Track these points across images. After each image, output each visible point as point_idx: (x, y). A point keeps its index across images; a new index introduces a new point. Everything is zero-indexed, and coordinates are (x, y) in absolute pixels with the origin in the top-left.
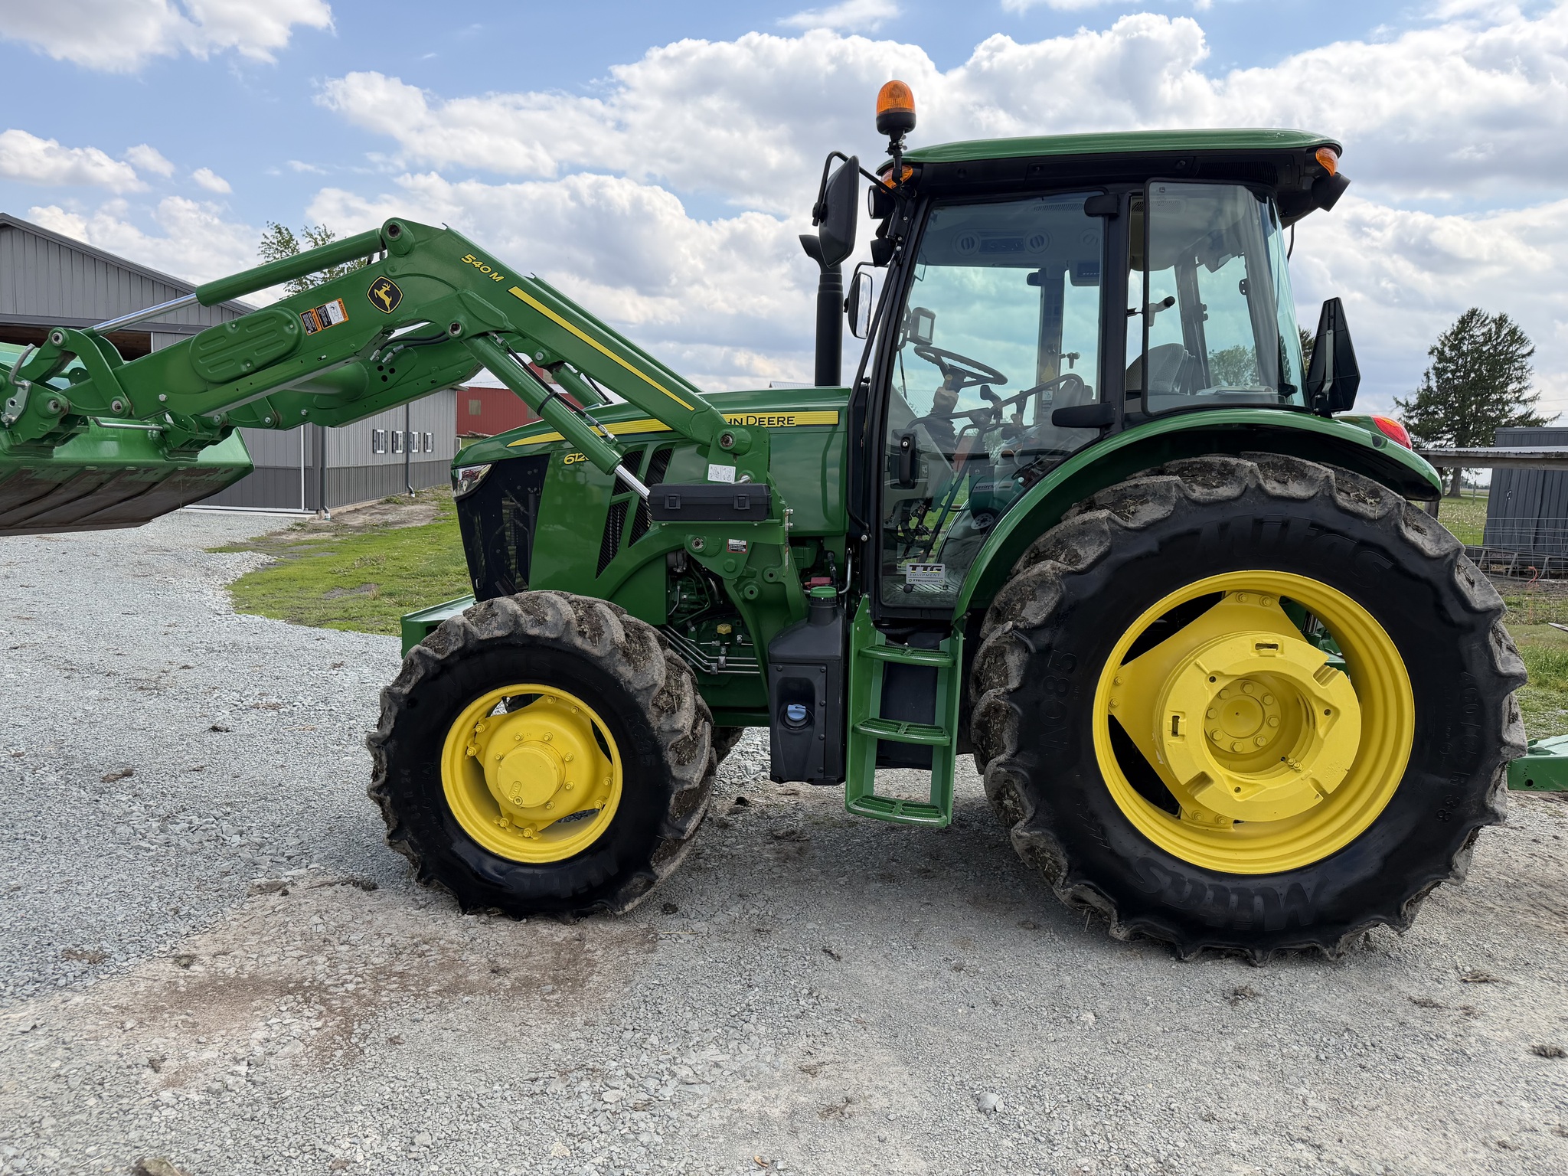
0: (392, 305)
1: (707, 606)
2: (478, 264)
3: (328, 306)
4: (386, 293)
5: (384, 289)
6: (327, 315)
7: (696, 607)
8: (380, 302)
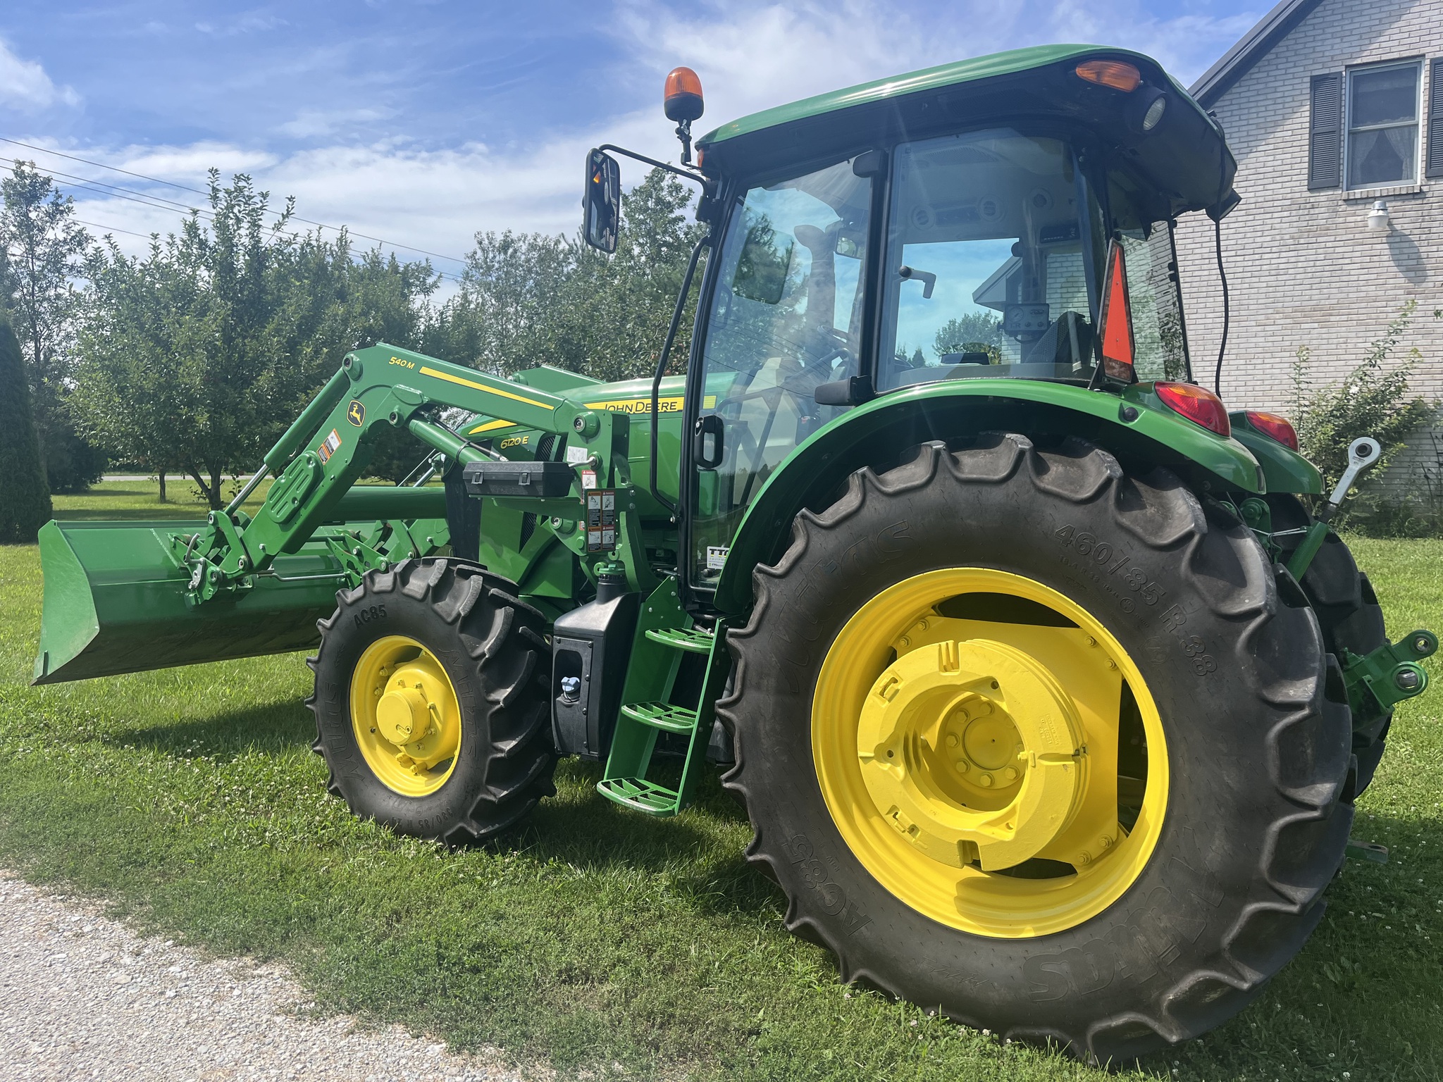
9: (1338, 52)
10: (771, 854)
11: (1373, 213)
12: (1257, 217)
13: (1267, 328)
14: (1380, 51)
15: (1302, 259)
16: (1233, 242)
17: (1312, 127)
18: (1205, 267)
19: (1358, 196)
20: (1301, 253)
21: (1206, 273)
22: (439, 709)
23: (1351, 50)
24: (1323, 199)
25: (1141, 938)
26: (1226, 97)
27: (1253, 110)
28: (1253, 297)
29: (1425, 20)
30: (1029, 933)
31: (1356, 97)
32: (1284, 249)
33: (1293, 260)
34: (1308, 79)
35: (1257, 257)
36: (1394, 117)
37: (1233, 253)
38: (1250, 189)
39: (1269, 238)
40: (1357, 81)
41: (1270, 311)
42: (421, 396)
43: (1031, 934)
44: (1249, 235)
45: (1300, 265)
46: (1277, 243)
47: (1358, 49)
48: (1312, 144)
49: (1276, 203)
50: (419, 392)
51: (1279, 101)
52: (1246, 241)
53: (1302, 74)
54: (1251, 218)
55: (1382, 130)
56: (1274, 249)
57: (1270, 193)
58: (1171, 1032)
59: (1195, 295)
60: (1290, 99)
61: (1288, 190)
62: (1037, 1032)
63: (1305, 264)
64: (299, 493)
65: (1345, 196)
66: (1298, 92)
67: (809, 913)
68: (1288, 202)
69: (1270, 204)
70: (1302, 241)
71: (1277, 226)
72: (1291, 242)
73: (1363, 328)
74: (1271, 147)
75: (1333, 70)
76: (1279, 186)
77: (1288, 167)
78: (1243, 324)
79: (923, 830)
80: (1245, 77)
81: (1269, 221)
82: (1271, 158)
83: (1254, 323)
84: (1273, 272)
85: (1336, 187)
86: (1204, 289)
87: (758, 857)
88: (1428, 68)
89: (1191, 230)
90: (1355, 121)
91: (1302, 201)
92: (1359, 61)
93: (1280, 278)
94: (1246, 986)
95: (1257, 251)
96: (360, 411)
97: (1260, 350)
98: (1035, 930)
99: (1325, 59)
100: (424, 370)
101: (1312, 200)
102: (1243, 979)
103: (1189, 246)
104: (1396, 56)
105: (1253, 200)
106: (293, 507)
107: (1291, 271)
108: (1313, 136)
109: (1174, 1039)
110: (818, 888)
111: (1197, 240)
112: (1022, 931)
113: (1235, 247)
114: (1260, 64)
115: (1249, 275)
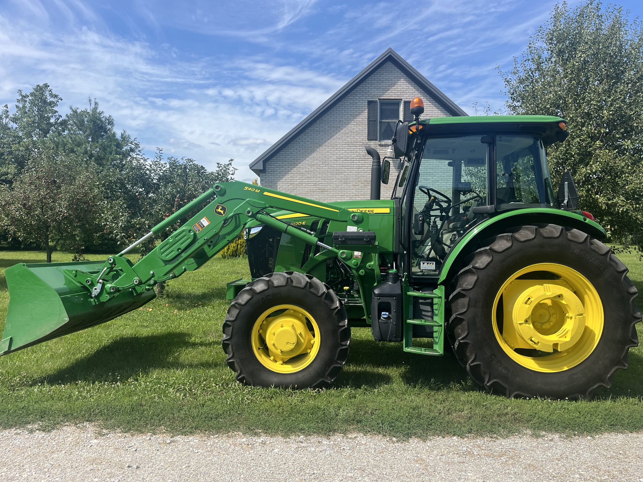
0: (224, 213)
1: (340, 279)
2: (250, 189)
3: (201, 221)
4: (221, 209)
5: (220, 208)
6: (202, 224)
7: (336, 280)
8: (220, 213)
9: (376, 93)
10: (480, 361)
11: (389, 150)
12: (352, 147)
13: (356, 187)
14: (389, 96)
15: (366, 163)
16: (344, 155)
17: (368, 118)
18: (335, 163)
19: (383, 144)
20: (366, 161)
21: (336, 165)
22: (303, 334)
23: (380, 94)
24: (372, 143)
25: (600, 362)
26: (340, 103)
27: (349, 109)
28: (351, 175)
29: (402, 88)
30: (566, 368)
31: (381, 110)
32: (361, 159)
33: (363, 164)
34: (367, 101)
35: (352, 161)
36: (392, 119)
37: (344, 159)
38: (349, 137)
39: (356, 155)
40: (382, 104)
41: (357, 181)
42: (265, 204)
43: (567, 369)
44: (349, 153)
45: (366, 165)
46: (358, 157)
47: (382, 94)
48: (368, 124)
49: (358, 143)
50: (263, 203)
51: (358, 107)
52: (348, 155)
53: (365, 99)
54: (350, 147)
55: (388, 122)
56: (358, 159)
57: (355, 139)
58: (608, 386)
59: (332, 173)
60: (361, 107)
61: (361, 139)
62: (574, 396)
63: (367, 166)
64: (183, 246)
65: (379, 143)
66: (363, 105)
67: (495, 378)
68: (362, 143)
69: (356, 143)
70: (366, 157)
71: (358, 151)
72: (363, 157)
73: (386, 189)
74: (355, 123)
75: (375, 100)
76: (358, 137)
77: (361, 131)
78: (348, 185)
79: (541, 343)
80: (346, 97)
81: (356, 149)
82: (355, 127)
83: (352, 185)
84: (358, 167)
85: (376, 140)
86: (335, 171)
87: (475, 363)
88: (403, 104)
89: (330, 149)
90: (381, 118)
91: (366, 143)
92: (382, 98)
93: (360, 169)
94: (626, 368)
95: (352, 159)
96: (223, 209)
97: (354, 194)
98: (567, 367)
99: (372, 95)
100: (266, 193)
101: (369, 143)
102: (625, 366)
103: (329, 155)
104: (393, 98)
105: (350, 141)
106: (177, 253)
107: (363, 168)
108: (369, 121)
109: (609, 387)
110: (500, 369)
111: (332, 153)
112: (563, 368)
113: (345, 157)
114: (351, 93)
115: (350, 167)
